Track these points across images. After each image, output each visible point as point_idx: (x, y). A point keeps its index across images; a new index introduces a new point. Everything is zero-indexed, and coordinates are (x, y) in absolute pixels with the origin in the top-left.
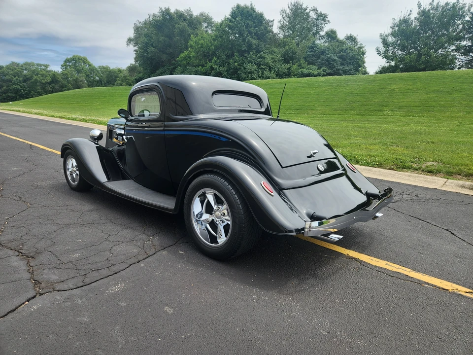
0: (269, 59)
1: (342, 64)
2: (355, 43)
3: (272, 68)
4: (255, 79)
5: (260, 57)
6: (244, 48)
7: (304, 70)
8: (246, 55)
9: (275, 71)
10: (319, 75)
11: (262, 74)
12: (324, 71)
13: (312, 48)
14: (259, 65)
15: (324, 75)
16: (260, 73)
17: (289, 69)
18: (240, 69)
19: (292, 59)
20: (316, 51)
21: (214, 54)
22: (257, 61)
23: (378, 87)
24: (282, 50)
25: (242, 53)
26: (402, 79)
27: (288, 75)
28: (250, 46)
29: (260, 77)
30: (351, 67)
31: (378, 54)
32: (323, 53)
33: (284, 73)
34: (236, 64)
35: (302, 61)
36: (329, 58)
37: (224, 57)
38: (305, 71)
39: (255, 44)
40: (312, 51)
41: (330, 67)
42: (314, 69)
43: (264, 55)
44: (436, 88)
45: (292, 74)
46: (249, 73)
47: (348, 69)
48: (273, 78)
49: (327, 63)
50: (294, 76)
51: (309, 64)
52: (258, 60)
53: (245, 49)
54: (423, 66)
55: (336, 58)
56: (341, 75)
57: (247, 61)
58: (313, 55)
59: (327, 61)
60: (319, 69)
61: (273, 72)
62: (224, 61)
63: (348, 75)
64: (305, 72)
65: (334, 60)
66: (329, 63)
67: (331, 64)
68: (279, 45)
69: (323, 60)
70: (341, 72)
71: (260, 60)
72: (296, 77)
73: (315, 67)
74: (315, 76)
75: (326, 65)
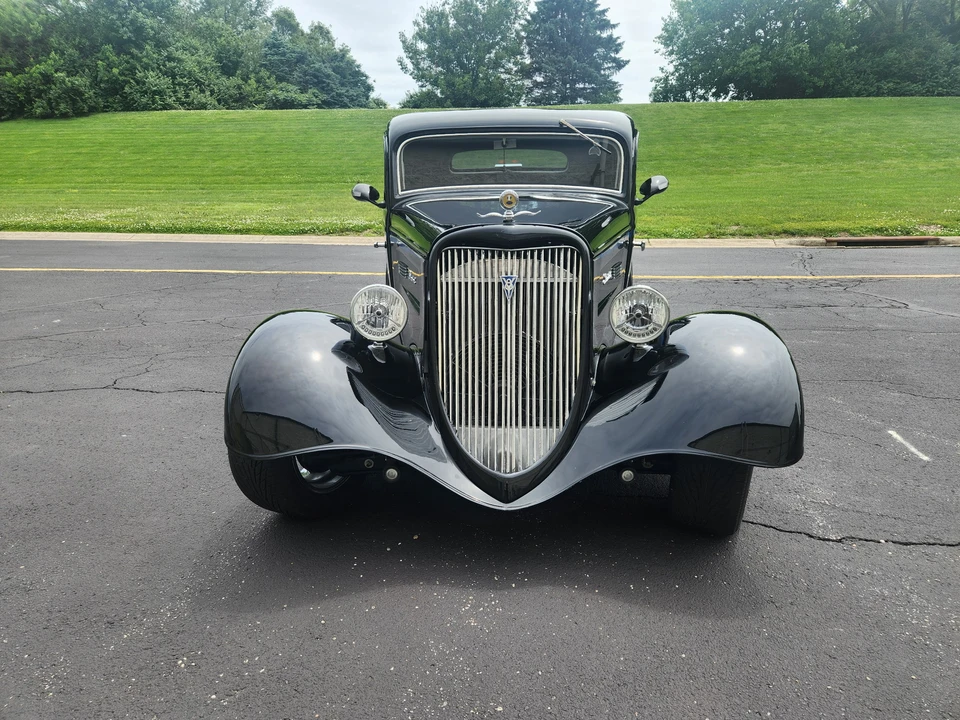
0: (190, 64)
1: (343, 85)
2: (329, 40)
3: (203, 84)
4: (171, 108)
5: (170, 58)
6: (126, 33)
7: (277, 92)
8: (134, 51)
9: (212, 92)
10: (309, 104)
11: (187, 96)
12: (315, 97)
13: (275, 46)
14: (171, 76)
15: (319, 106)
16: (181, 95)
17: (239, 87)
18: (127, 82)
20: (284, 54)
22: (164, 66)
24: (212, 46)
25: (121, 47)
27: (240, 101)
28: (139, 30)
29: (182, 104)
32: (301, 59)
33: (231, 96)
34: (115, 71)
35: (264, 73)
36: (318, 70)
38: (282, 96)
39: (152, 28)
40: (277, 53)
41: (323, 88)
42: (292, 92)
43: (178, 54)
45: (251, 99)
46: (155, 93)
47: (354, 94)
48: (215, 108)
50: (257, 103)
51: (280, 79)
52: (168, 64)
53: (129, 37)
54: (483, 97)
55: (330, 71)
56: (347, 106)
57: (142, 66)
58: (282, 62)
59: (315, 76)
60: (303, 91)
61: (208, 93)
64: (282, 98)
65: (328, 76)
66: (318, 81)
67: (324, 82)
68: (198, 32)
69: (305, 73)
70: (346, 100)
71: (173, 64)
72: (262, 106)
73: (291, 87)
74: (305, 107)
75: (316, 85)
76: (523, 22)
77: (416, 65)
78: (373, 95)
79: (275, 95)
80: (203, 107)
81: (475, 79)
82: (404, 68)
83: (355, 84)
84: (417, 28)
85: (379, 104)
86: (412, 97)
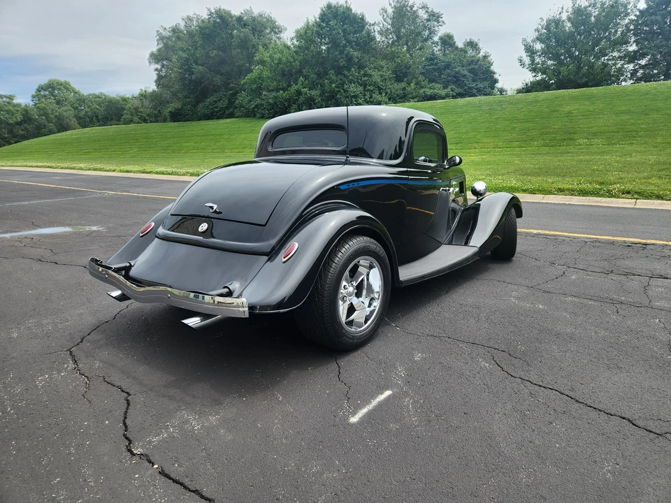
0: (376, 77)
1: (474, 81)
2: (477, 50)
3: (382, 89)
4: (360, 104)
5: (365, 75)
6: (342, 62)
7: (427, 90)
8: (346, 72)
9: (386, 93)
10: (447, 96)
11: (371, 97)
12: (452, 91)
13: (432, 59)
14: (364, 85)
15: (454, 97)
16: (367, 97)
17: (404, 89)
18: (339, 91)
20: (437, 64)
21: (300, 72)
22: (361, 80)
23: (548, 110)
24: (392, 65)
25: (339, 71)
26: (573, 98)
28: (350, 59)
29: (368, 102)
30: (487, 84)
32: (448, 66)
33: (398, 95)
34: (334, 85)
35: (421, 78)
36: (457, 73)
37: (313, 76)
38: (429, 92)
39: (357, 58)
40: (432, 64)
41: (459, 85)
42: (438, 89)
43: (370, 72)
44: (624, 108)
45: (410, 96)
46: (352, 97)
47: (482, 86)
48: (386, 104)
50: (413, 98)
51: (431, 81)
52: (363, 79)
53: (344, 65)
54: (585, 80)
55: (466, 72)
57: (348, 81)
58: (434, 69)
59: (455, 77)
60: (445, 87)
61: (384, 94)
62: (314, 82)
64: (429, 94)
65: (464, 76)
66: (457, 80)
67: (461, 80)
68: (385, 57)
69: (449, 75)
70: (475, 91)
71: (366, 78)
72: (416, 100)
73: (439, 86)
74: (443, 98)
75: (454, 83)
76: (633, 17)
77: (533, 60)
78: (498, 85)
79: (424, 92)
80: (379, 103)
81: (579, 68)
82: (523, 64)
83: (485, 80)
84: (537, 33)
85: (502, 91)
86: (527, 85)
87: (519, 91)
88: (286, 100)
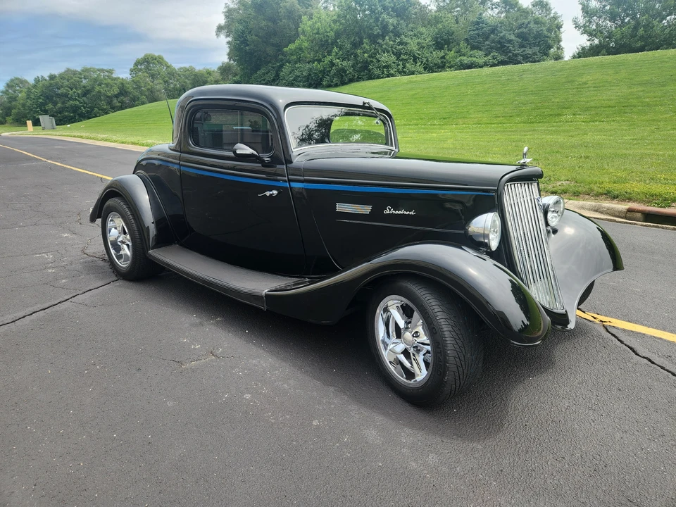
0: (413, 45)
1: (522, 46)
3: (418, 58)
4: (393, 75)
5: (401, 43)
6: (377, 30)
7: (465, 58)
8: (380, 41)
9: (422, 62)
10: (486, 64)
11: (404, 68)
12: (494, 59)
13: (478, 23)
14: (398, 55)
15: (494, 65)
16: (400, 67)
17: (443, 57)
18: (372, 62)
19: (448, 42)
20: (483, 28)
21: (334, 43)
22: (395, 48)
23: (564, 80)
24: (433, 30)
26: (601, 66)
27: (441, 67)
28: (385, 27)
29: (400, 73)
30: (536, 49)
31: (576, 27)
32: (493, 31)
33: (436, 64)
34: (366, 55)
35: (463, 44)
36: (502, 38)
37: (348, 46)
38: (466, 60)
39: (393, 25)
40: (477, 29)
41: (503, 51)
42: (479, 57)
43: (406, 40)
44: (646, 78)
45: (448, 65)
46: (384, 67)
47: (530, 52)
48: (420, 73)
49: (499, 46)
50: (450, 67)
51: (473, 48)
52: (398, 47)
53: (378, 33)
55: (512, 37)
56: (519, 63)
57: (382, 50)
58: (478, 35)
59: (499, 42)
60: (487, 55)
61: (419, 64)
62: (348, 51)
63: (532, 62)
64: (466, 62)
65: (510, 41)
66: (502, 46)
67: (505, 46)
69: (493, 41)
70: (520, 58)
71: (401, 47)
72: (452, 69)
73: (480, 53)
74: (481, 67)
75: (497, 49)
80: (412, 74)
86: (582, 49)
87: (574, 57)
88: (321, 71)
